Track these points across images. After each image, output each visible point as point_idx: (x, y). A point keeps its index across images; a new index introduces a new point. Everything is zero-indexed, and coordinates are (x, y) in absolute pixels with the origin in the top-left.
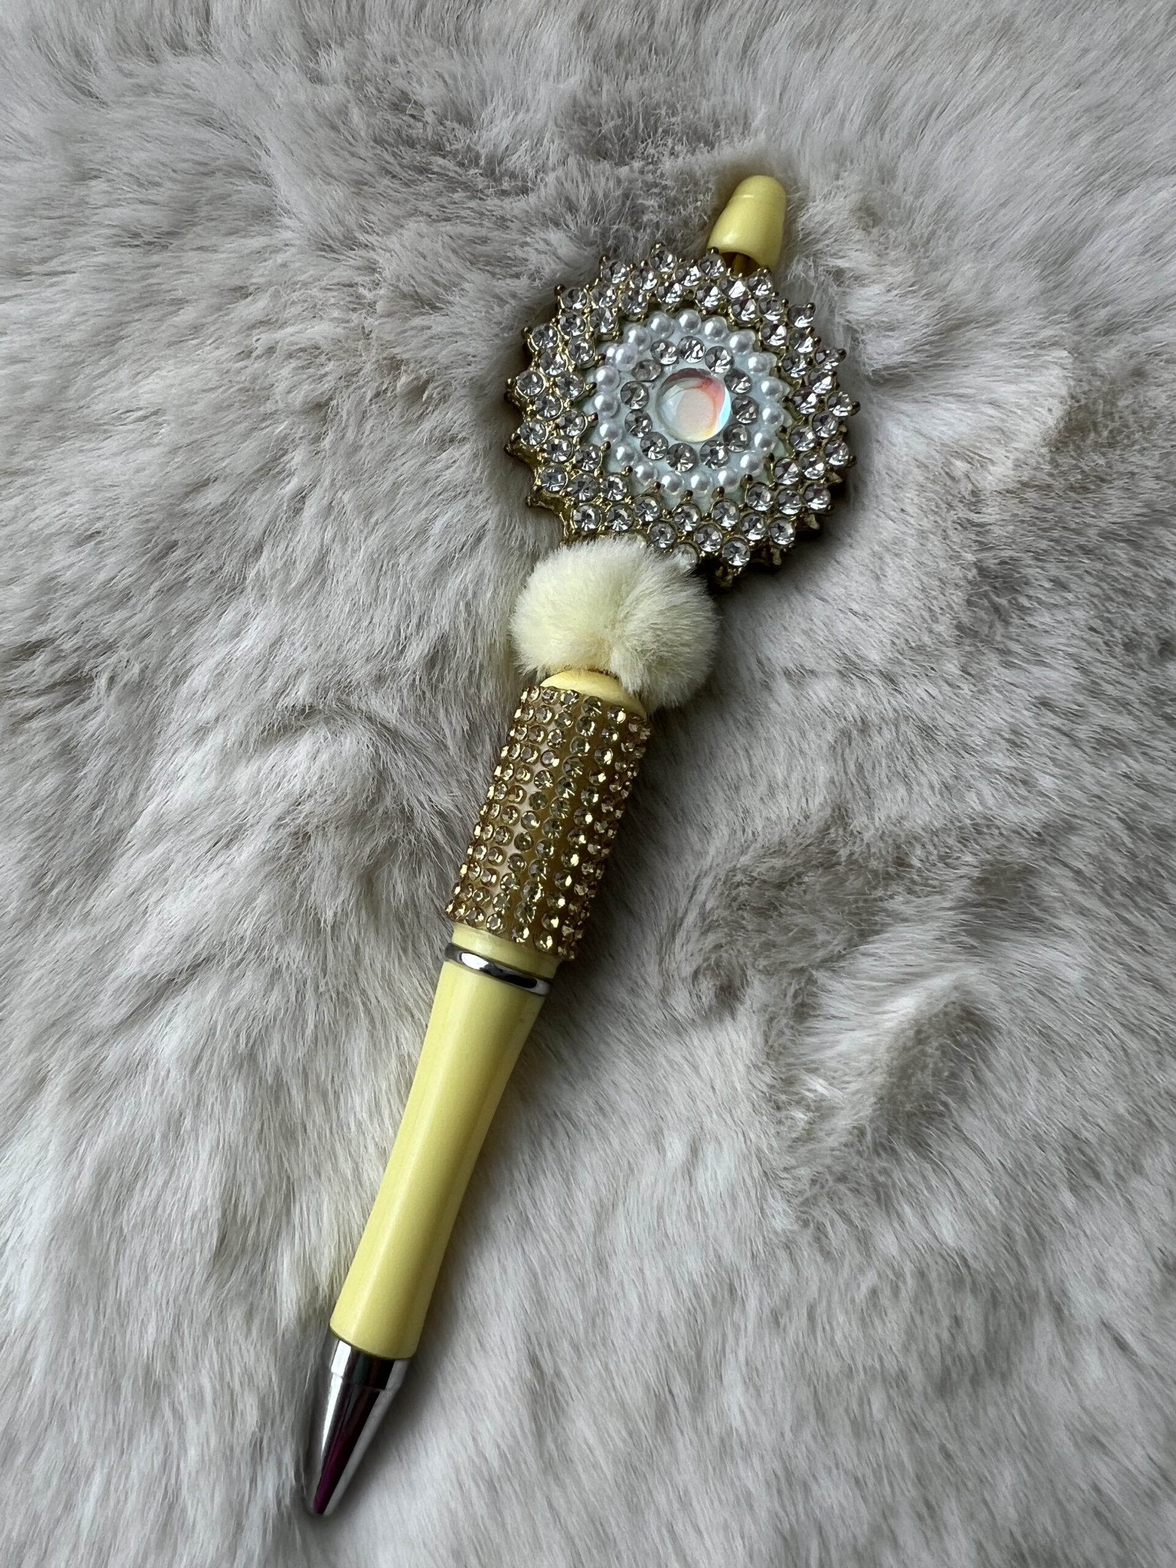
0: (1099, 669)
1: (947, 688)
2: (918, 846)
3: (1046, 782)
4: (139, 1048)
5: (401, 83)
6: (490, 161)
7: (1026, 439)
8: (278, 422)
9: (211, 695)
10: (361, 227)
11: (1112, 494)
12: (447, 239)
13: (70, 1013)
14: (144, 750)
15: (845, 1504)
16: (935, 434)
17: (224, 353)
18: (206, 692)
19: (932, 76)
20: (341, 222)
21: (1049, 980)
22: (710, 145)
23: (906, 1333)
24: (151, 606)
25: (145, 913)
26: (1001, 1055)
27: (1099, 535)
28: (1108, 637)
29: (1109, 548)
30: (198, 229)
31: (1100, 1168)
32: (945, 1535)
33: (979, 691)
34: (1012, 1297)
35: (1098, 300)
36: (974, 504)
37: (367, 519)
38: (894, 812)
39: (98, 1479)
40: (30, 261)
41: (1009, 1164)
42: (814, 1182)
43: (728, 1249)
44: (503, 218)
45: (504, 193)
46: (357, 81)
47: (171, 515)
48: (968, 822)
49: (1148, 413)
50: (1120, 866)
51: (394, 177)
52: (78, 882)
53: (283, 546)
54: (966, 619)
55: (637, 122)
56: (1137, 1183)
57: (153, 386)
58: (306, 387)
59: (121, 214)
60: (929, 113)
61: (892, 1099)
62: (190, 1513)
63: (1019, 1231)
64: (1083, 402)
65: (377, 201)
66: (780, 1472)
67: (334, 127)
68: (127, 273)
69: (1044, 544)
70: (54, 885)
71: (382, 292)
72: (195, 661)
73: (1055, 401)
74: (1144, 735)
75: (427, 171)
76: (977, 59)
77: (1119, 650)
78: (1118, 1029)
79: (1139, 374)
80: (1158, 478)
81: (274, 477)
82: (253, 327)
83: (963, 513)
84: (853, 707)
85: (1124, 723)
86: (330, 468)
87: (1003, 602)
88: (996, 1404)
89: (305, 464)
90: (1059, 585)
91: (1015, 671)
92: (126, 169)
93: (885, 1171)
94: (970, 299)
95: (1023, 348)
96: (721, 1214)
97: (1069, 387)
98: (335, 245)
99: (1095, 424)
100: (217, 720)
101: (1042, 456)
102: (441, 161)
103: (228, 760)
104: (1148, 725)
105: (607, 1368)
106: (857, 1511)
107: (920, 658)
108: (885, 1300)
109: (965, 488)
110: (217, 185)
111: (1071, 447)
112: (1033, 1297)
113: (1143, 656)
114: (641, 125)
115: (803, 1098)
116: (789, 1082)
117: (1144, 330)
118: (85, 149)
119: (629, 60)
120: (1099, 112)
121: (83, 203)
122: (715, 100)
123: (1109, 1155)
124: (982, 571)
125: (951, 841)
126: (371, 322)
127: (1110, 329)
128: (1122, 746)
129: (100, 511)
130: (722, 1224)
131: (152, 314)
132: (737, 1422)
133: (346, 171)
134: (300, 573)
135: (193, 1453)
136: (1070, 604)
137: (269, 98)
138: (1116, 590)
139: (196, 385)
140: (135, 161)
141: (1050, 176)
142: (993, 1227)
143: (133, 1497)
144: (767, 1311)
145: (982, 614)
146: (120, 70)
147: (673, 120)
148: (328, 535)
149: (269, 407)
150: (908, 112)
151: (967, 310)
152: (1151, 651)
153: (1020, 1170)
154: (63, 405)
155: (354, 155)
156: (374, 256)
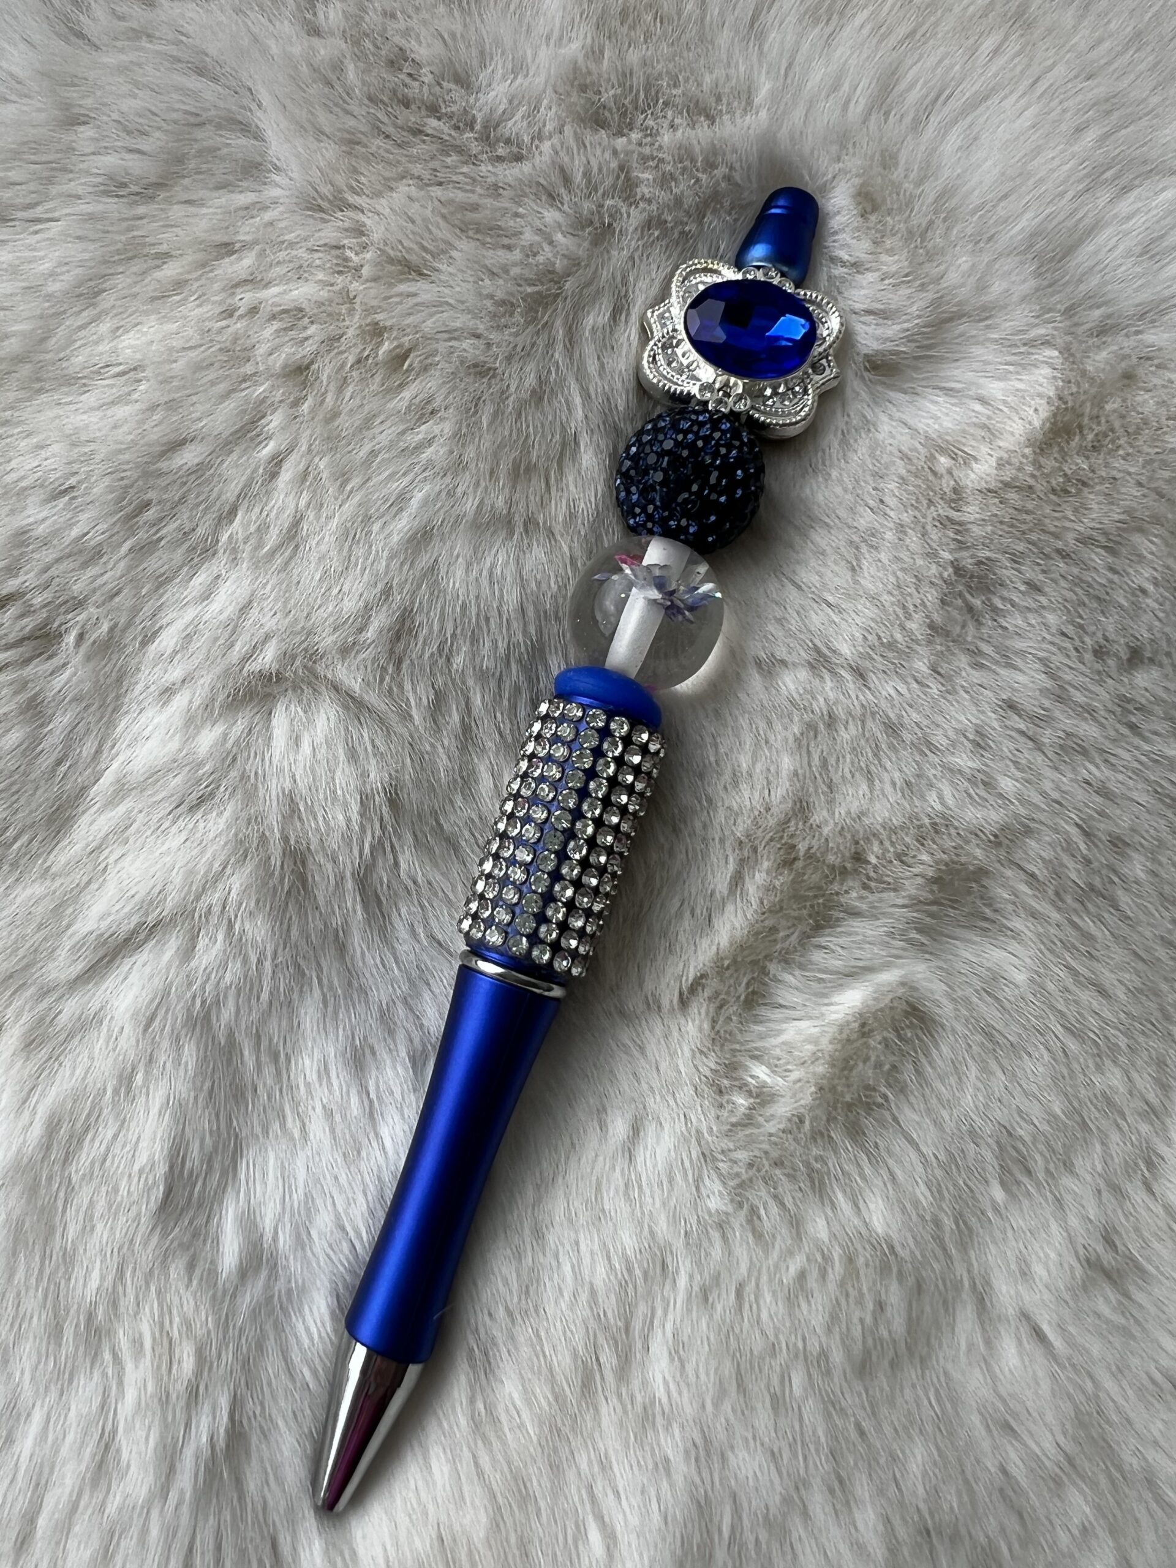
0: (1068, 676)
1: (915, 685)
2: (876, 844)
3: (1007, 785)
4: (95, 1005)
5: (398, 40)
6: (486, 127)
7: (1012, 439)
8: (256, 384)
9: (179, 656)
10: (352, 188)
11: (1093, 500)
12: (437, 203)
13: (28, 966)
14: (110, 709)
15: (759, 1474)
16: (921, 427)
17: (207, 310)
18: (175, 652)
19: (940, 61)
20: (330, 182)
21: (996, 980)
22: (711, 119)
23: (831, 1315)
24: (122, 564)
25: (105, 869)
26: (945, 1050)
27: (1077, 540)
28: (1078, 643)
29: (1086, 554)
30: (186, 182)
31: (1031, 1164)
32: (855, 1510)
33: (948, 692)
34: (937, 1286)
35: (1093, 300)
36: (953, 501)
37: (343, 486)
38: (855, 808)
39: (38, 1417)
40: (14, 207)
41: (942, 1157)
42: (751, 1165)
43: (662, 1227)
44: (496, 187)
45: (500, 159)
46: (355, 35)
47: (146, 475)
48: (927, 821)
49: (1135, 418)
50: (1073, 872)
51: (387, 137)
52: (39, 838)
53: (257, 510)
54: (936, 617)
55: (638, 91)
56: (1067, 1181)
57: (133, 342)
58: (287, 349)
59: (110, 161)
60: (936, 99)
61: (833, 1089)
62: (125, 1455)
63: (948, 1223)
64: (1070, 404)
65: (368, 162)
66: (699, 1442)
67: (329, 84)
68: (112, 224)
69: (1021, 547)
70: (16, 839)
71: (369, 256)
72: (164, 621)
73: (1044, 402)
74: (1107, 743)
75: (421, 132)
76: (988, 44)
77: (1088, 656)
78: (1059, 1030)
79: (1129, 377)
80: (1140, 484)
81: (252, 439)
82: (236, 285)
83: (943, 510)
84: (821, 700)
85: (1089, 731)
86: (308, 432)
87: (977, 602)
88: (914, 1386)
89: (283, 428)
90: (1034, 587)
91: (983, 673)
92: (115, 116)
93: (820, 1159)
94: (964, 293)
95: (1016, 346)
96: (657, 1192)
97: (1057, 389)
98: (325, 205)
99: (1080, 427)
100: (183, 681)
101: (1024, 456)
102: (433, 122)
103: (192, 723)
104: (1113, 733)
105: (538, 1336)
106: (771, 1481)
107: (890, 655)
108: (812, 1282)
109: (947, 484)
110: (207, 137)
111: (1056, 449)
112: (957, 1287)
113: (1111, 662)
114: (642, 96)
115: (746, 1085)
116: (732, 1068)
117: (1138, 333)
118: (73, 94)
119: (632, 27)
120: (1107, 106)
121: (70, 149)
122: (720, 72)
123: (1041, 1154)
124: (959, 570)
125: (907, 839)
126: (356, 286)
127: (1103, 330)
128: (1084, 752)
129: (76, 466)
130: (658, 1204)
131: (136, 267)
132: (660, 1393)
133: (339, 130)
134: (272, 538)
135: (131, 1395)
136: (1043, 607)
137: (264, 51)
138: (1088, 595)
139: (176, 343)
140: (125, 108)
141: (1053, 170)
142: (922, 1218)
143: (70, 1438)
144: (696, 1288)
145: (955, 613)
147: (674, 92)
148: (303, 503)
149: (249, 369)
150: (913, 96)
151: (959, 304)
152: (1119, 658)
153: (952, 1162)
154: (42, 357)
155: (348, 112)
156: (363, 218)
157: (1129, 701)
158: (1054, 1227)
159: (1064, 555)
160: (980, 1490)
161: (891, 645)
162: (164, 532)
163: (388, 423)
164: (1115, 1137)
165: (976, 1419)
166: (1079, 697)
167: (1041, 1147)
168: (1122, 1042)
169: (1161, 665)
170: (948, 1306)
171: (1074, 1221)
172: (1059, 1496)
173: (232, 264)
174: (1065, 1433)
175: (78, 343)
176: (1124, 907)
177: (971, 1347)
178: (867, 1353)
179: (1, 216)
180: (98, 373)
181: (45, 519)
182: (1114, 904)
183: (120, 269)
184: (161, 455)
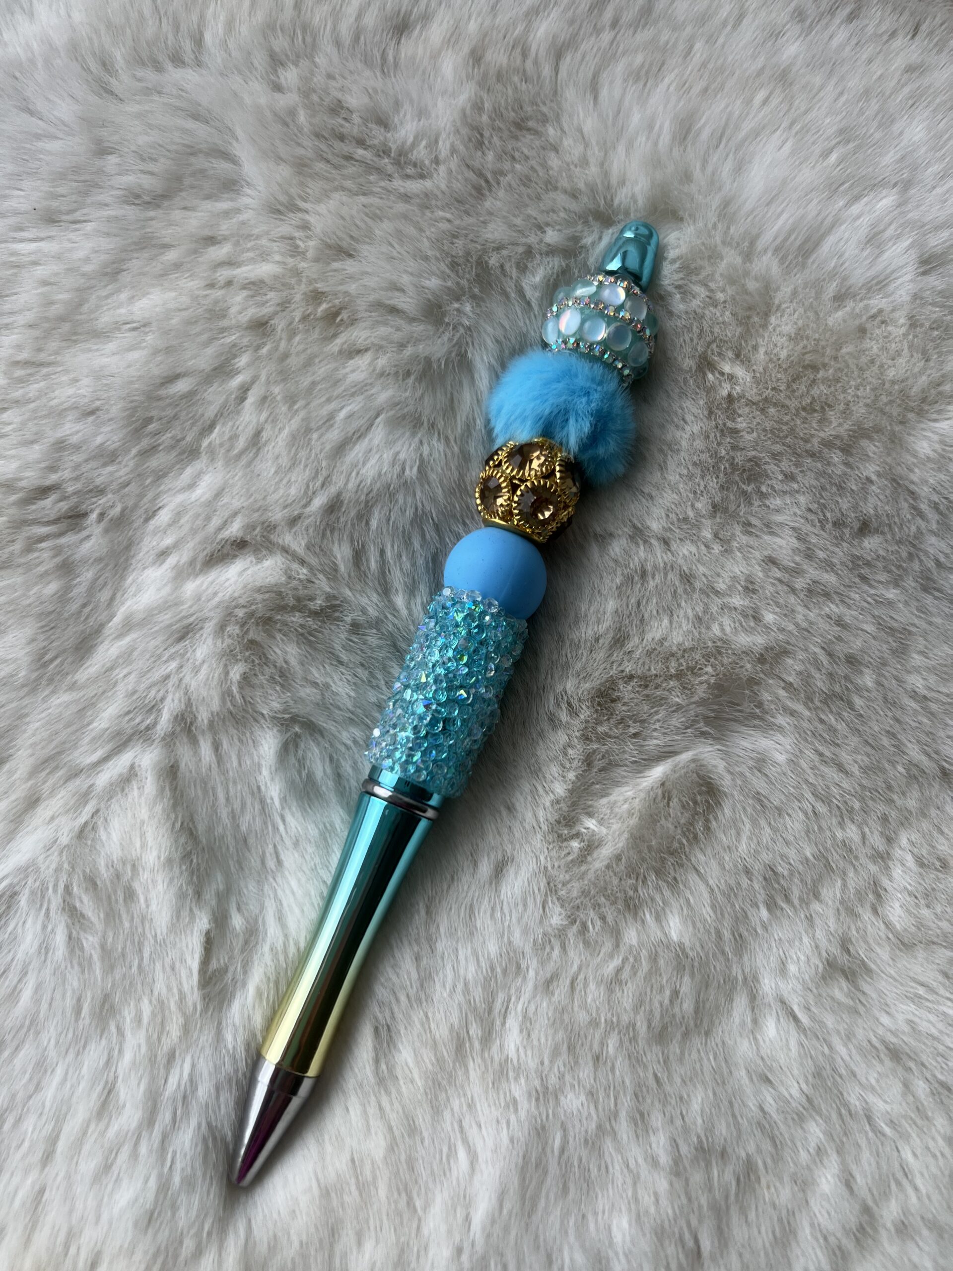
0: (814, 540)
1: (703, 547)
3: (769, 617)
5: (336, 94)
6: (398, 155)
8: (230, 334)
9: (172, 528)
10: (301, 197)
12: (362, 207)
14: (122, 568)
15: (581, 1109)
17: (196, 283)
18: (169, 526)
20: (287, 193)
21: (764, 761)
23: (638, 999)
26: (726, 810)
27: (821, 443)
28: (821, 516)
29: (828, 454)
30: (183, 194)
31: (790, 895)
32: (652, 1135)
33: (726, 551)
37: (292, 406)
38: (658, 636)
40: (60, 212)
41: (723, 887)
43: (517, 937)
44: (405, 196)
45: (408, 177)
46: (306, 91)
47: (150, 399)
48: (710, 644)
50: (820, 682)
51: (327, 161)
52: (70, 661)
54: (717, 498)
56: (816, 906)
57: (144, 306)
58: (252, 310)
59: (129, 179)
61: (641, 836)
62: (123, 1096)
63: (727, 935)
65: (313, 179)
67: (286, 124)
68: (130, 224)
69: (778, 448)
71: (311, 243)
72: (162, 504)
74: (842, 588)
75: (351, 158)
77: (829, 526)
78: (811, 797)
79: (861, 331)
80: (867, 405)
81: (227, 374)
82: (218, 266)
84: (637, 560)
85: (830, 579)
86: (267, 369)
87: (749, 489)
88: (698, 1051)
89: (249, 365)
90: (789, 477)
91: (752, 538)
92: (133, 148)
93: (633, 888)
96: (514, 911)
98: (281, 208)
100: (174, 547)
102: (360, 151)
103: (180, 576)
104: (846, 581)
105: (426, 1016)
106: (590, 1114)
107: (685, 527)
108: (626, 977)
110: (200, 162)
112: (734, 982)
113: (847, 531)
115: (580, 833)
116: (570, 821)
117: (864, 299)
118: (103, 133)
121: (101, 171)
123: (797, 886)
124: (734, 465)
125: (696, 657)
126: (304, 265)
128: (827, 595)
129: (99, 394)
130: (514, 920)
131: (145, 255)
132: (512, 1053)
133: (292, 156)
134: (241, 443)
135: (128, 1056)
136: (796, 491)
137: (241, 102)
138: (829, 483)
139: (174, 306)
140: (140, 143)
142: (709, 932)
143: (82, 1085)
144: (540, 981)
145: (731, 496)
146: (134, 76)
148: (263, 417)
149: (224, 323)
152: (852, 528)
153: (731, 892)
154: (78, 317)
155: (299, 144)
156: (307, 217)
157: (858, 558)
158: (806, 940)
159: (812, 455)
160: (744, 1123)
161: (686, 520)
162: (162, 440)
163: (325, 362)
164: (851, 874)
165: (743, 1073)
166: (821, 555)
167: (796, 880)
168: (857, 805)
169: (882, 533)
170: (727, 997)
171: (819, 934)
172: (802, 1128)
173: (215, 250)
174: (807, 1083)
175: (104, 308)
176: (857, 707)
179: (51, 218)
180: (119, 329)
181: (77, 432)
182: (851, 705)
183: (136, 255)
184: (163, 384)
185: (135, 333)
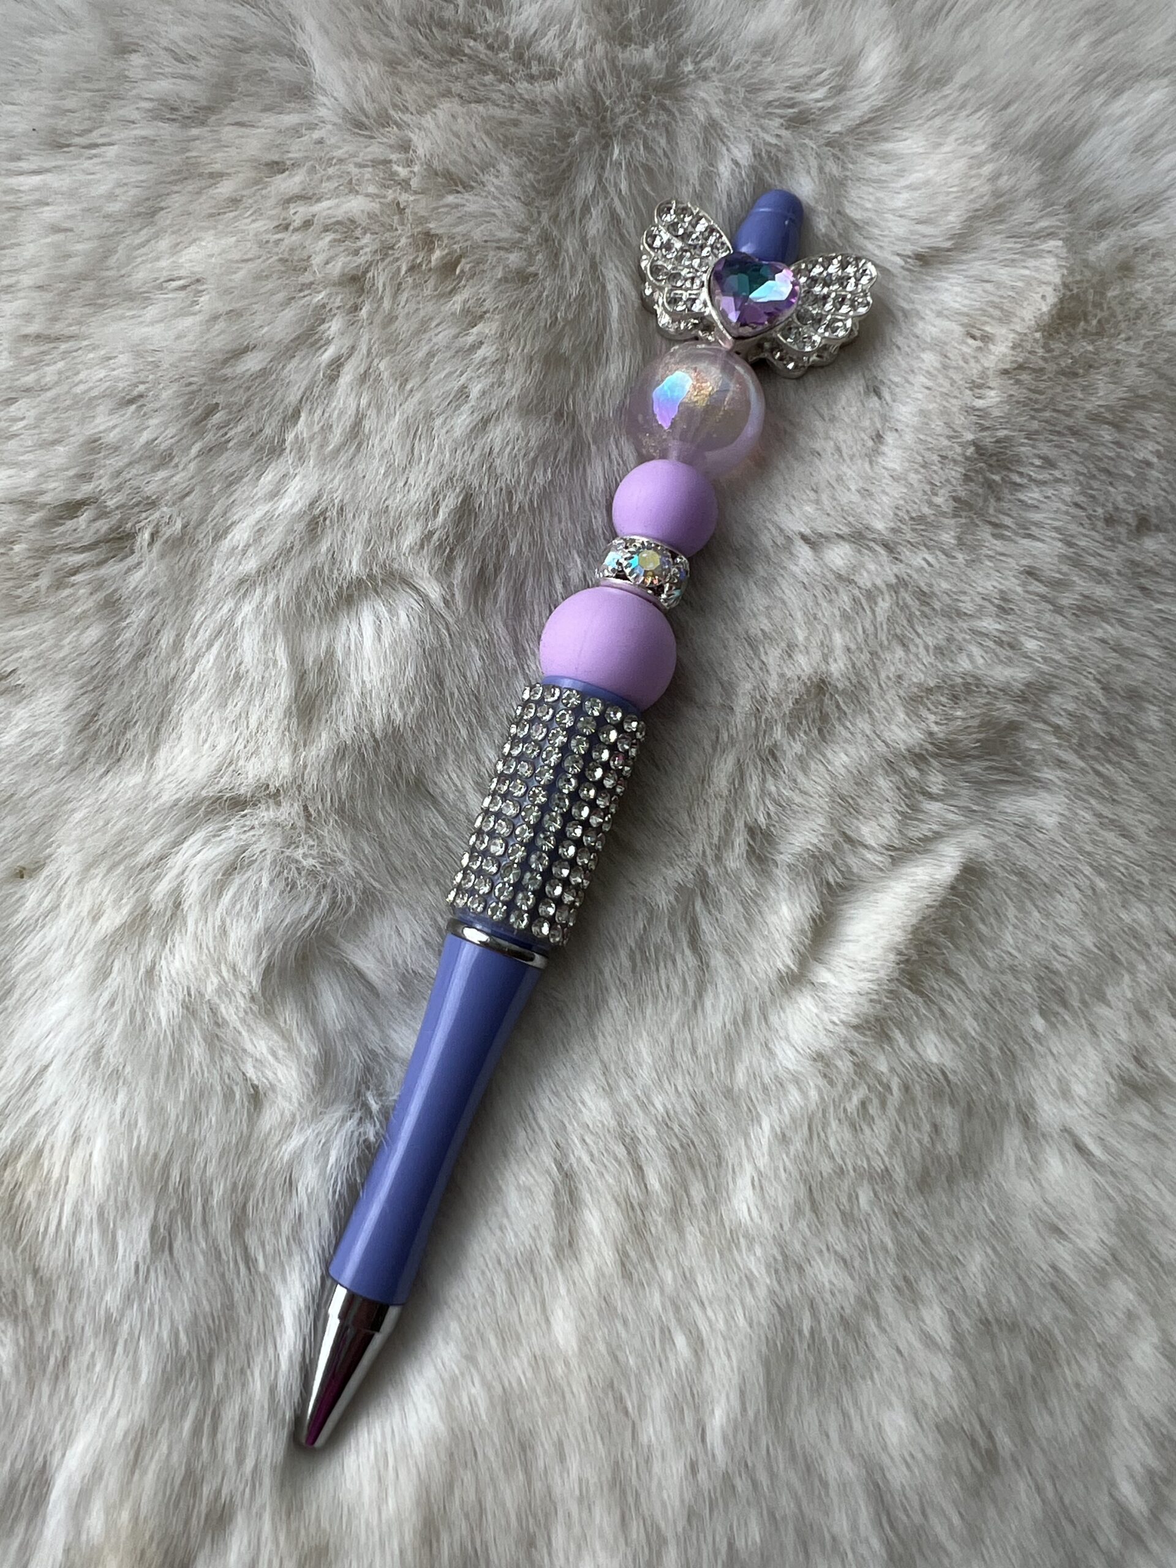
157: (1138, 565)
158: (1090, 1052)
159: (1074, 432)
161: (920, 519)
162: (231, 434)
163: (444, 326)
164: (1141, 966)
165: (1027, 1223)
166: (1094, 562)
167: (1075, 978)
168: (1146, 879)
169: (1166, 531)
170: (996, 1127)
171: (1108, 1045)
173: (284, 179)
174: (1108, 1231)
175: (139, 260)
176: (1141, 755)
177: (1019, 1160)
178: (926, 1172)
179: (57, 143)
180: (160, 287)
181: (114, 427)
182: (1133, 752)
183: (176, 188)
184: (225, 362)
185: (183, 294)
